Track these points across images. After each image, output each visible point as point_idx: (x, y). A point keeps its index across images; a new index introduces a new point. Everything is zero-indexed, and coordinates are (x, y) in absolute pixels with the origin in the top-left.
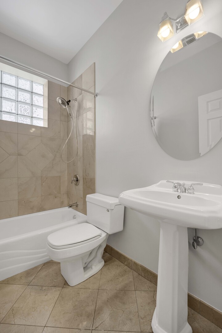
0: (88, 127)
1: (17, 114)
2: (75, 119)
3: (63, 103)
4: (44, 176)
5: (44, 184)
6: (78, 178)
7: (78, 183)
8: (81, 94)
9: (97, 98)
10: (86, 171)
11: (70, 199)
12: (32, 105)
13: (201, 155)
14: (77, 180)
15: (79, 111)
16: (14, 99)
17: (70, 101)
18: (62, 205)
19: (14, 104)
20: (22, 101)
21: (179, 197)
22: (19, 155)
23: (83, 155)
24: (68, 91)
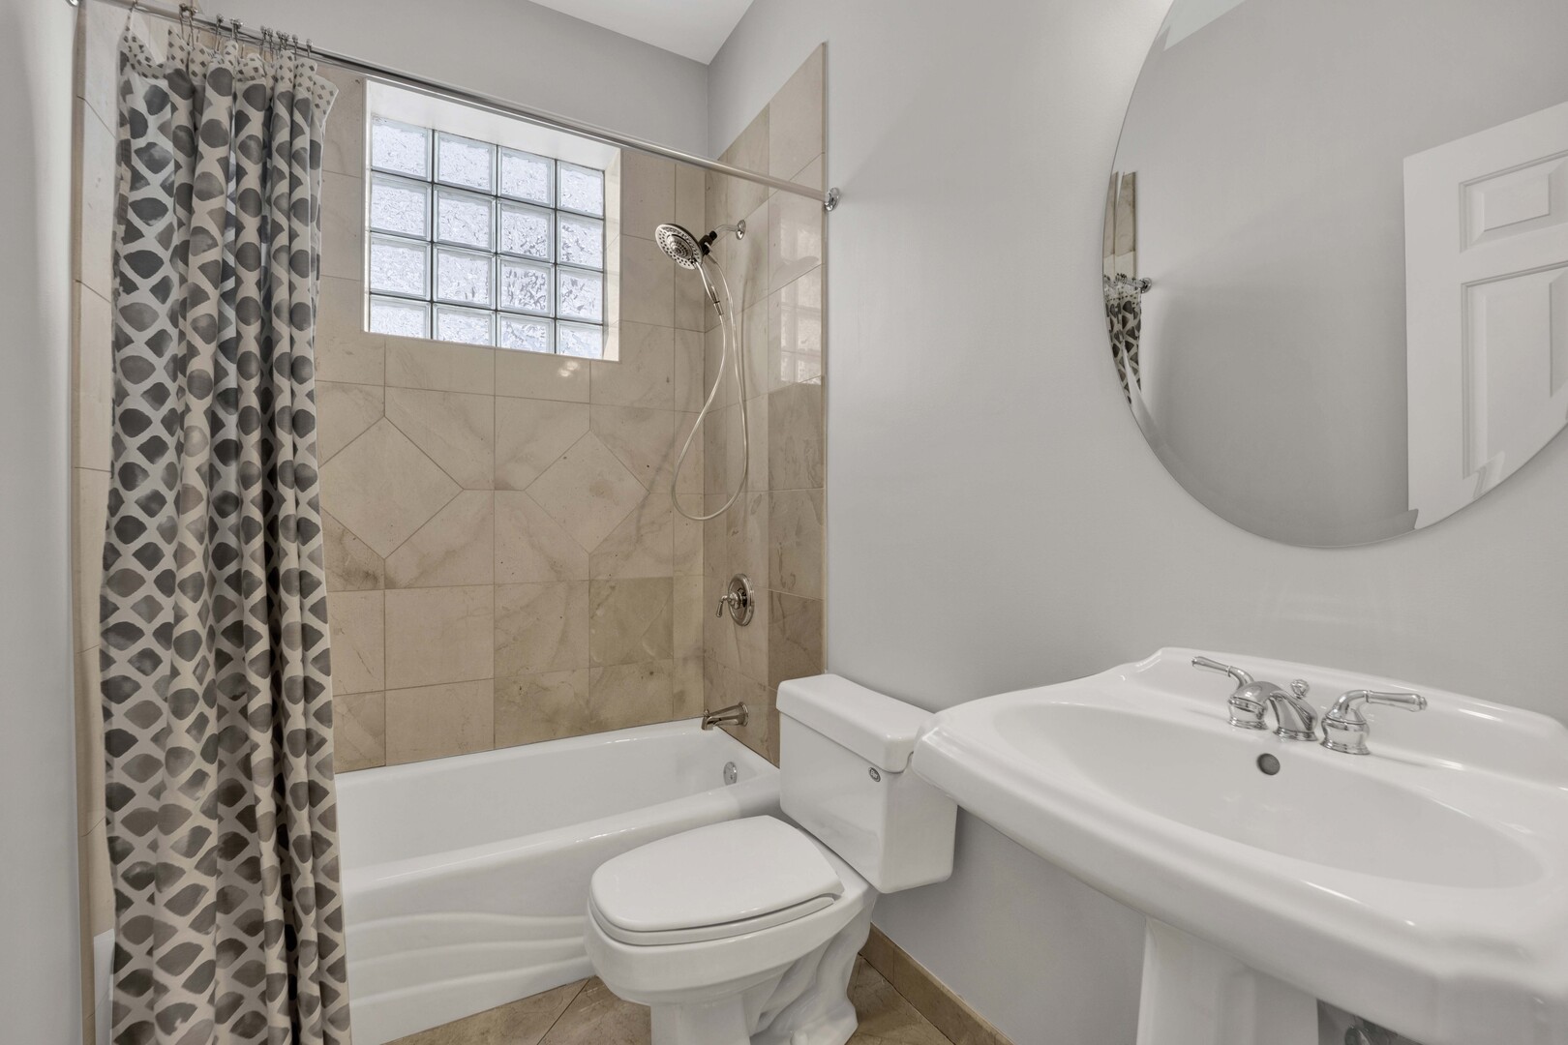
0: (800, 345)
1: (496, 310)
2: (739, 317)
3: (683, 249)
4: (600, 578)
5: (599, 613)
6: (750, 592)
7: (748, 614)
8: (762, 201)
9: (835, 215)
10: (781, 561)
11: (712, 683)
12: (555, 264)
13: (1418, 526)
14: (745, 603)
15: (752, 279)
16: (483, 245)
17: (713, 236)
18: (675, 709)
19: (482, 266)
20: (517, 250)
21: (1267, 764)
22: (501, 485)
23: (771, 488)
24: (708, 189)
